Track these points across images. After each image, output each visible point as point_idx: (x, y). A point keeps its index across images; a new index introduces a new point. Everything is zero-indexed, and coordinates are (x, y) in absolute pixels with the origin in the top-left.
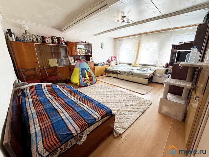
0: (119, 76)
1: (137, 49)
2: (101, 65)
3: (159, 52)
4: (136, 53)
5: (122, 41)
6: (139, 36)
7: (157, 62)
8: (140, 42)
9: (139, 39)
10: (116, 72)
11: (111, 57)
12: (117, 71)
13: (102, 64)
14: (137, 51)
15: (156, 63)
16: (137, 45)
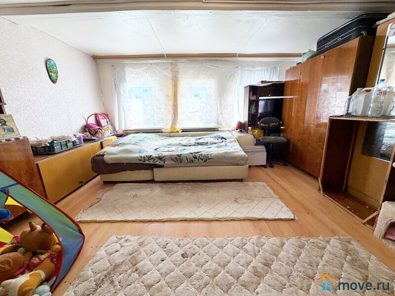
0: (159, 174)
1: (171, 93)
2: (64, 148)
3: (221, 101)
4: (171, 103)
5: (125, 67)
6: (171, 61)
7: (219, 121)
8: (176, 77)
9: (173, 68)
10: (147, 162)
11: (93, 116)
12: (150, 157)
13: (70, 145)
14: (172, 97)
15: (218, 123)
16: (170, 83)
